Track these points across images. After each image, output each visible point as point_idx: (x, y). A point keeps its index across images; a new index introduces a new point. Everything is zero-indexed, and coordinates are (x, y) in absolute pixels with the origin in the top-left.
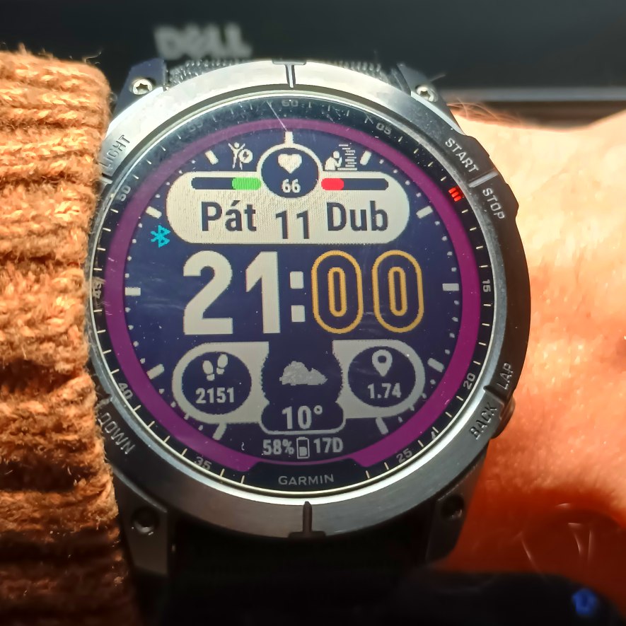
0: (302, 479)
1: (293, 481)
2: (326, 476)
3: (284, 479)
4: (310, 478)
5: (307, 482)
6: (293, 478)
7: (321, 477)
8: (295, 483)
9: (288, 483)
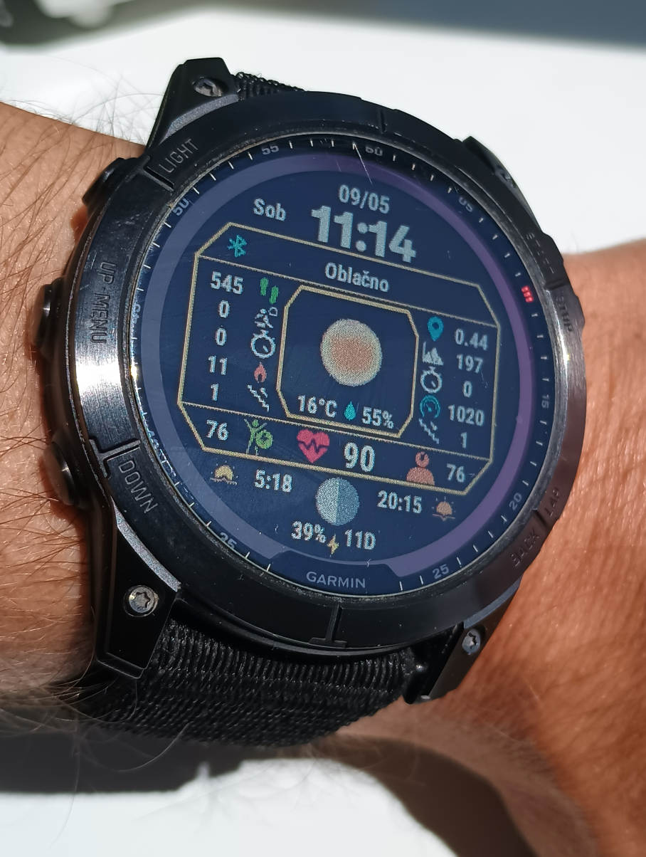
0: (331, 579)
1: (322, 579)
2: (357, 580)
3: (313, 575)
4: (340, 578)
5: (337, 583)
6: (322, 576)
7: (352, 579)
8: (324, 582)
9: (317, 579)
